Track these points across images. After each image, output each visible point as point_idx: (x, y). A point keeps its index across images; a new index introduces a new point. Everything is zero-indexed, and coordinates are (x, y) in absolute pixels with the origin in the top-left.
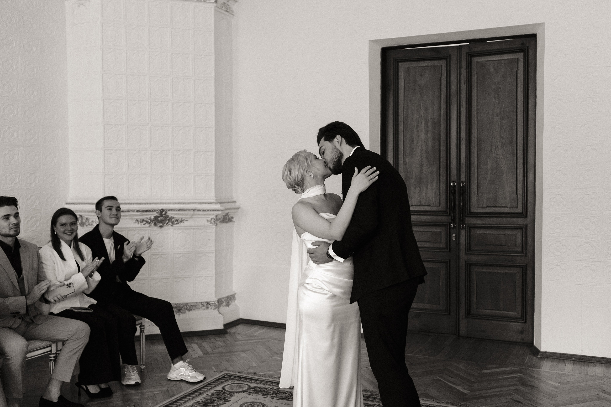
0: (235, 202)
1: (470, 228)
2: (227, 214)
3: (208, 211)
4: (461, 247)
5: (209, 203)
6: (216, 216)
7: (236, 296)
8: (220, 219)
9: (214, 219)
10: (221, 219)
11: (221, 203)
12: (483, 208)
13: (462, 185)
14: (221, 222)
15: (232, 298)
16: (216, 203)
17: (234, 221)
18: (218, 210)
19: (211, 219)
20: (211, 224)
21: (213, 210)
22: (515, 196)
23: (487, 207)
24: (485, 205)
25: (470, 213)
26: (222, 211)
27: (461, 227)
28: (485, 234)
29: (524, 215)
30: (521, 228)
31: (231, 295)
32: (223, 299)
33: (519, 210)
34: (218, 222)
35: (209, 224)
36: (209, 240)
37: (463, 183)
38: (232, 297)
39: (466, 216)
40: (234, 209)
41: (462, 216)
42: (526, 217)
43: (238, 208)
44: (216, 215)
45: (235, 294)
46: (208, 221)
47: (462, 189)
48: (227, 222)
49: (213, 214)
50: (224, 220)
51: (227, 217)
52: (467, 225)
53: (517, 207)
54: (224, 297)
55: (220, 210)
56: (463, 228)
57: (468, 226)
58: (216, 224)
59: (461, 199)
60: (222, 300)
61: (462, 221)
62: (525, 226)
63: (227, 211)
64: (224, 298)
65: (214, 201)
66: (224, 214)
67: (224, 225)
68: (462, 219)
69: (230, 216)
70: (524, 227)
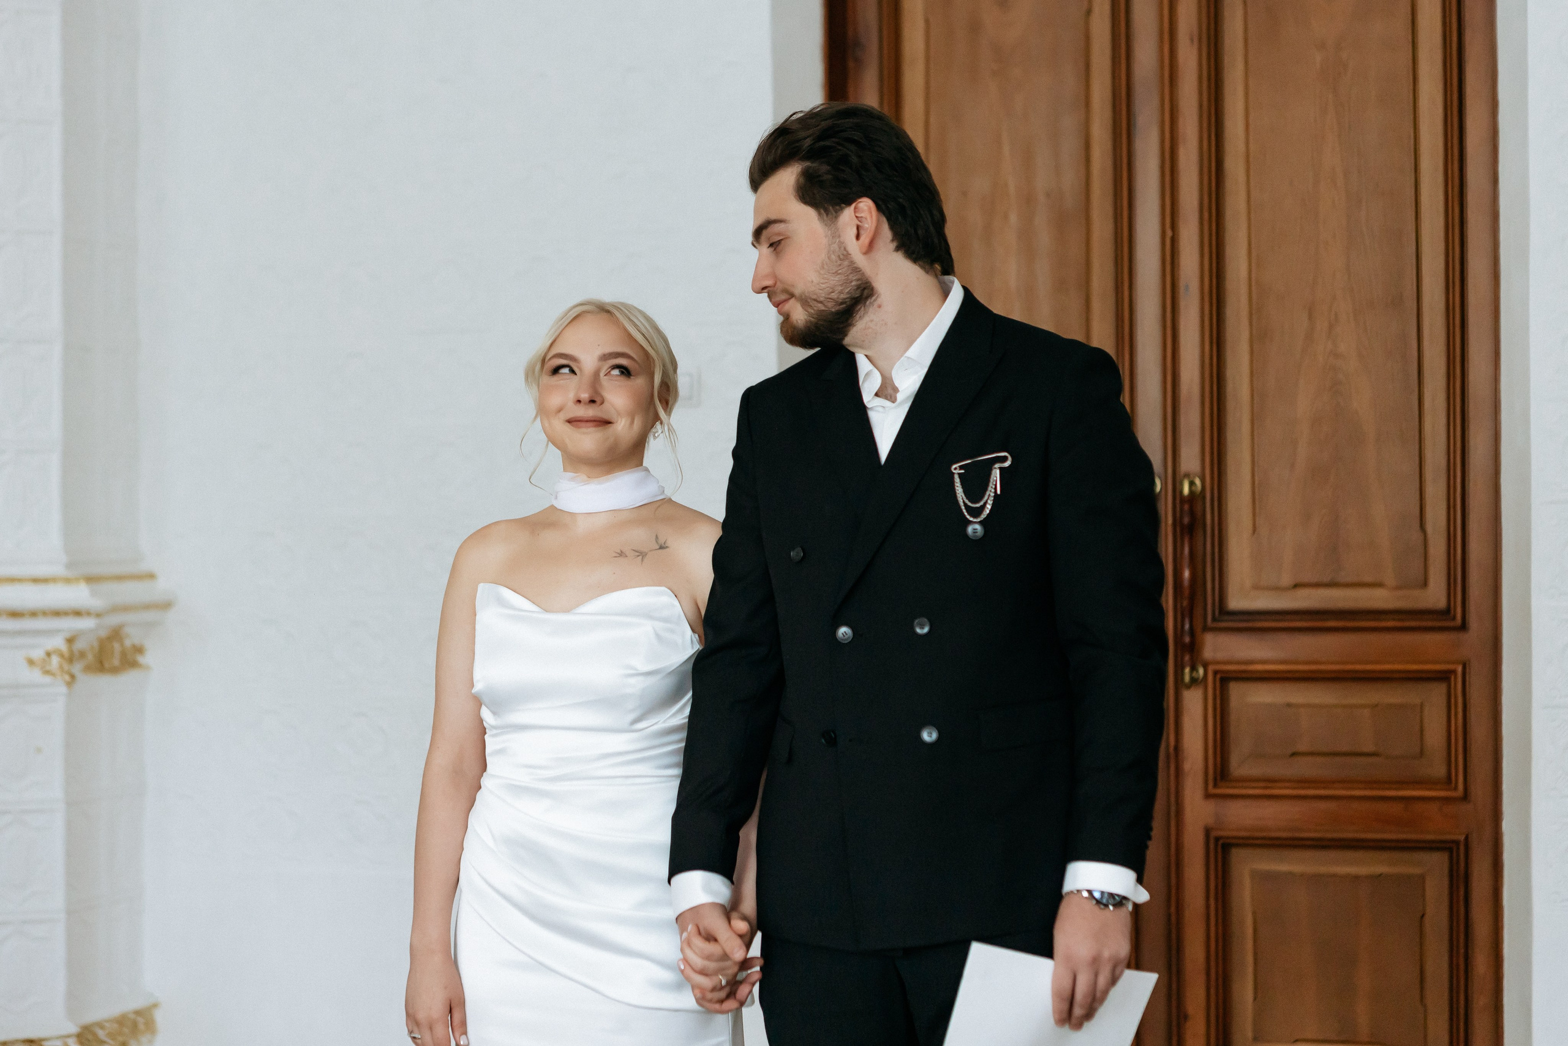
0: (151, 576)
1: (1225, 679)
2: (116, 634)
3: (34, 614)
4: (1187, 766)
5: (36, 580)
6: (70, 641)
7: (159, 1016)
8: (82, 655)
9: (62, 655)
10: (90, 657)
11: (90, 580)
12: (1277, 589)
13: (1186, 490)
14: (88, 669)
15: (141, 1027)
16: (67, 581)
17: (147, 668)
18: (77, 613)
19: (48, 654)
20: (48, 679)
21: (57, 613)
22: (1416, 536)
23: (1296, 586)
24: (1286, 580)
25: (1223, 612)
26: (98, 615)
27: (1187, 678)
28: (1289, 705)
29: (1454, 618)
30: (1444, 677)
31: (138, 1013)
32: (102, 1027)
33: (1435, 595)
34: (77, 668)
35: (36, 675)
36: (39, 750)
37: (1192, 484)
38: (140, 1020)
39: (1206, 629)
40: (147, 607)
41: (1187, 626)
42: (1464, 627)
43: (166, 606)
44: (68, 635)
45: (155, 1006)
46: (31, 662)
47: (1186, 507)
48: (115, 670)
49: (58, 631)
50: (101, 663)
51: (117, 646)
52: (1211, 669)
53: (1425, 584)
54: (107, 1021)
55: (88, 614)
56: (1194, 681)
57: (1216, 673)
58: (67, 678)
59: (1182, 553)
60: (95, 1035)
61: (1191, 649)
62: (1460, 669)
63: (114, 620)
64: (107, 1025)
65: (58, 569)
66: (103, 633)
67: (104, 682)
68: (1187, 639)
69: (128, 643)
70: (1454, 672)
